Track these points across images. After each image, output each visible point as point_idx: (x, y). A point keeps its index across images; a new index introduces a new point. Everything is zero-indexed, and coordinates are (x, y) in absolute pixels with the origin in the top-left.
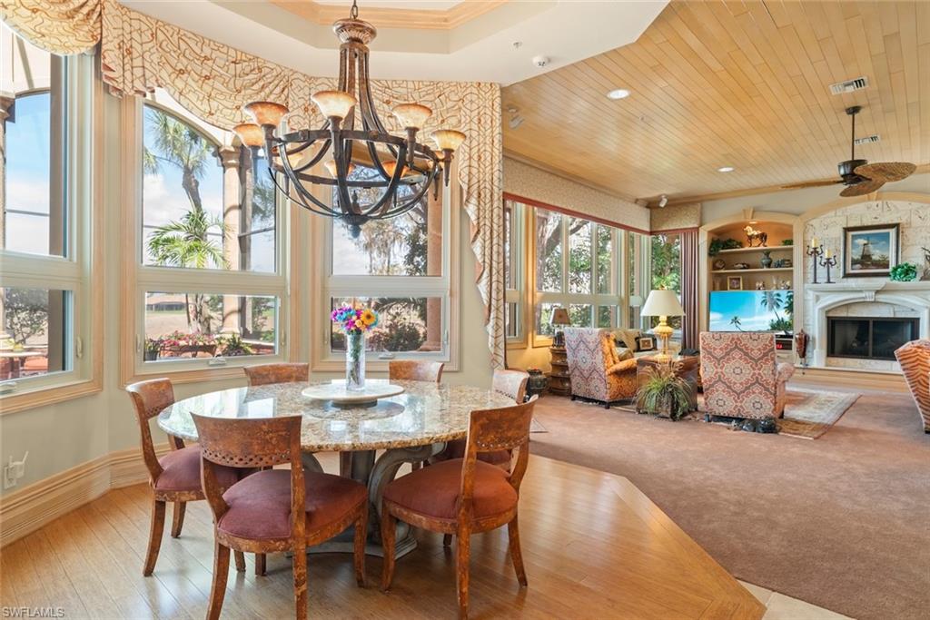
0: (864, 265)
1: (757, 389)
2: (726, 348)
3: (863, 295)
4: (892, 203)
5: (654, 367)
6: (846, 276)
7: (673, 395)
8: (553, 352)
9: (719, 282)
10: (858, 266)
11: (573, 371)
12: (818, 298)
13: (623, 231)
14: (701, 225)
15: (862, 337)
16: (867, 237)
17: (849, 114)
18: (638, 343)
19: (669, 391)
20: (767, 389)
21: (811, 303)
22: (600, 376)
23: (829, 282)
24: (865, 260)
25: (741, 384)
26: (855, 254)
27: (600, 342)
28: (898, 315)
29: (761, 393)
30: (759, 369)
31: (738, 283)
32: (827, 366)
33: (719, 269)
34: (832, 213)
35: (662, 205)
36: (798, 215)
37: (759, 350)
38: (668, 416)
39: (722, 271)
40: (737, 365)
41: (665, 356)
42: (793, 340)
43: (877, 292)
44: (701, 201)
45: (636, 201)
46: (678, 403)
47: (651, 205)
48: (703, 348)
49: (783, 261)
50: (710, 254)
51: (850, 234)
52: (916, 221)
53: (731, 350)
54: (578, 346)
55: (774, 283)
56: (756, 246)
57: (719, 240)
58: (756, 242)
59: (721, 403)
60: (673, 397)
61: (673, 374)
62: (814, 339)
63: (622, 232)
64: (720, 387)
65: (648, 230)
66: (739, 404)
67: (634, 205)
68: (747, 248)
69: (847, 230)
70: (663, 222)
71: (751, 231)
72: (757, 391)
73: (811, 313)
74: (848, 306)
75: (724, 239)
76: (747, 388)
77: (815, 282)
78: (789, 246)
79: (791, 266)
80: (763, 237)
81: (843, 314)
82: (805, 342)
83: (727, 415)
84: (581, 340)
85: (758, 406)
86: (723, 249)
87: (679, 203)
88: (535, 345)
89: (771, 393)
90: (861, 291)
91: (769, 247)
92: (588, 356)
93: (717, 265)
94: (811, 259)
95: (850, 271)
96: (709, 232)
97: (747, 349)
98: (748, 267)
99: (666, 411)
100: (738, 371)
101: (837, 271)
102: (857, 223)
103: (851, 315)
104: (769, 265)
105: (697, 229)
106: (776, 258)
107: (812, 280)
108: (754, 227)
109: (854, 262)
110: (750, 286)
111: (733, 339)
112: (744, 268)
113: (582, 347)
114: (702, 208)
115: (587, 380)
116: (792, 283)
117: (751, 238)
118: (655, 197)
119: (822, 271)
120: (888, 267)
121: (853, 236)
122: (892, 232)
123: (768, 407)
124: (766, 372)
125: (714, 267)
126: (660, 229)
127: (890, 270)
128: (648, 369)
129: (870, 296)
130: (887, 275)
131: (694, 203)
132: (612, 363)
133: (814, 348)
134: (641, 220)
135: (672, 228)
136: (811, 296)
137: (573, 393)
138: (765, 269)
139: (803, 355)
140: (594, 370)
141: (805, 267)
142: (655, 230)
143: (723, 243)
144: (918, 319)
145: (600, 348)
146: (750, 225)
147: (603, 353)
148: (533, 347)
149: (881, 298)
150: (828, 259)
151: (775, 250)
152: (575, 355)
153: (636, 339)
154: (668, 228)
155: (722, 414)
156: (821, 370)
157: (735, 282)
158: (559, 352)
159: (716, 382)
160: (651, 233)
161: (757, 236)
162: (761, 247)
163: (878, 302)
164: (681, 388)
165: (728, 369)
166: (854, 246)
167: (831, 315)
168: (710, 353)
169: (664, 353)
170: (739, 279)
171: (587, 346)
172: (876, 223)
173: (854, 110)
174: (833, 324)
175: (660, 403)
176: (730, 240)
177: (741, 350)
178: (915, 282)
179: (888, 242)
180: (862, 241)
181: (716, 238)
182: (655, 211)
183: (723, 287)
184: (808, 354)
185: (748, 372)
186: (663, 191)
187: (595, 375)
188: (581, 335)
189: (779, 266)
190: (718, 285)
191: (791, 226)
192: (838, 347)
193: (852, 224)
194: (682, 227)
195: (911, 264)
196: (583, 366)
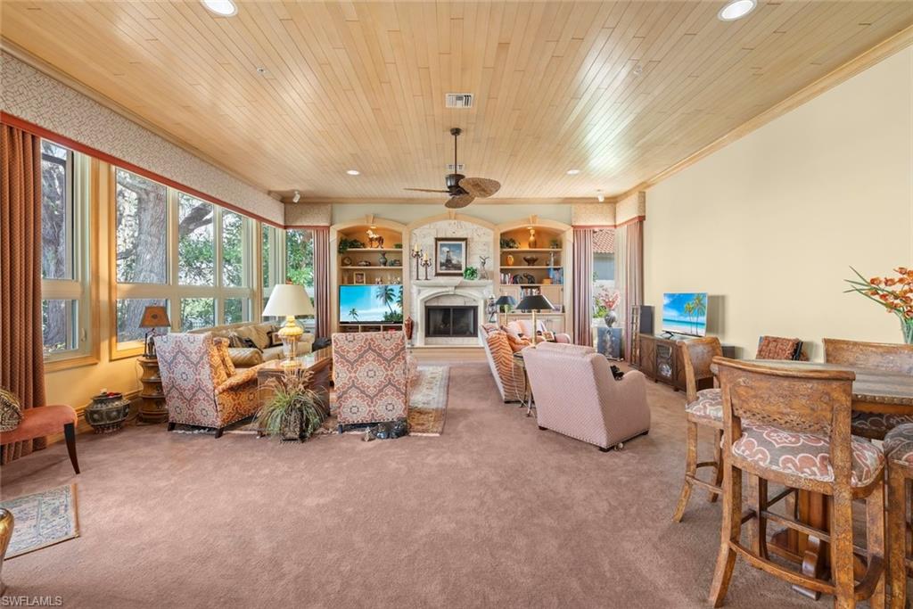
0: (448, 268)
1: (389, 390)
2: (360, 351)
3: (447, 289)
4: (463, 223)
5: (279, 379)
6: (438, 275)
7: (302, 411)
8: (144, 364)
9: (347, 278)
10: (444, 267)
11: (169, 392)
12: (419, 292)
13: (254, 220)
14: (331, 225)
15: (445, 321)
16: (449, 246)
17: (453, 134)
18: (271, 338)
19: (297, 407)
20: (398, 389)
21: (415, 295)
22: (208, 395)
23: (427, 279)
24: (448, 263)
25: (375, 387)
26: (442, 259)
27: (207, 352)
28: (468, 304)
29: (393, 394)
30: (392, 370)
31: (362, 278)
32: (426, 344)
33: (347, 265)
34: (427, 226)
35: (296, 200)
36: (406, 224)
37: (392, 349)
38: (297, 437)
39: (349, 267)
40: (371, 368)
41: (293, 363)
42: (403, 326)
43: (456, 287)
44: (331, 203)
45: (270, 193)
46: (308, 420)
47: (285, 199)
48: (336, 352)
49: (395, 261)
50: (340, 251)
51: (439, 243)
52: (476, 238)
53: (365, 352)
54: (175, 358)
55: (389, 278)
56: (375, 247)
57: (346, 240)
58: (376, 244)
59: (355, 410)
60: (302, 414)
61: (301, 386)
62: (417, 323)
63: (253, 222)
64: (354, 393)
65: (282, 223)
66: (372, 409)
67: (266, 196)
68: (369, 249)
69: (437, 240)
70: (297, 219)
71: (372, 235)
72: (389, 393)
73: (415, 303)
74: (438, 297)
75: (351, 239)
76: (381, 391)
77: (418, 279)
78: (399, 249)
79: (401, 265)
80: (380, 240)
81: (434, 304)
82: (411, 326)
83: (360, 422)
84: (179, 350)
85: (391, 409)
86: (350, 247)
87: (312, 202)
88: (113, 358)
89: (402, 393)
90: (446, 287)
91: (385, 249)
92: (190, 371)
93: (346, 261)
94: (415, 260)
95: (439, 271)
96: (339, 231)
97: (380, 349)
98: (370, 265)
99: (293, 432)
100: (371, 374)
101: (431, 271)
102: (444, 236)
103: (440, 304)
104: (385, 264)
105: (328, 228)
106: (390, 258)
107: (415, 277)
108: (375, 231)
109: (442, 265)
110: (371, 281)
111: (367, 340)
112: (367, 265)
113: (181, 358)
114: (332, 209)
115: (190, 402)
116: (402, 279)
117: (371, 240)
118: (288, 192)
119: (422, 270)
120: (461, 269)
121: (441, 245)
122: (463, 243)
123: (400, 407)
124: (397, 372)
125: (343, 264)
126: (293, 224)
127: (463, 271)
128: (271, 382)
129: (451, 290)
130: (461, 275)
131: (325, 204)
132: (226, 377)
133: (417, 331)
134: (275, 213)
135: (305, 224)
136: (415, 290)
137: (171, 420)
138: (382, 267)
139: (410, 337)
140: (198, 388)
141: (410, 267)
142: (289, 224)
143: (350, 242)
144: (477, 307)
145: (206, 359)
146: (372, 230)
147: (211, 366)
148: (111, 360)
149: (459, 291)
150: (426, 261)
151: (389, 252)
152: (170, 370)
153: (268, 333)
154: (301, 224)
155: (356, 422)
156: (422, 348)
157: (360, 277)
158: (151, 365)
159: (349, 388)
160: (286, 227)
161: (376, 239)
162: (379, 249)
163: (457, 295)
164: (312, 402)
165: (361, 373)
166: (442, 252)
167: (428, 304)
168: (342, 357)
169: (292, 359)
170: (362, 275)
171: (188, 358)
172: (454, 236)
173: (456, 132)
174: (429, 311)
175: (285, 423)
176: (355, 241)
177: (374, 351)
178: (476, 281)
179: (461, 250)
180: (446, 249)
181: (344, 238)
182: (289, 207)
183: (350, 281)
184: (414, 336)
185: (381, 373)
186: (297, 186)
187: (201, 396)
188: (178, 343)
189: (392, 265)
190: (346, 279)
191: (401, 234)
192: (432, 329)
193: (439, 236)
194: (315, 224)
195: (474, 268)
196: (184, 385)
